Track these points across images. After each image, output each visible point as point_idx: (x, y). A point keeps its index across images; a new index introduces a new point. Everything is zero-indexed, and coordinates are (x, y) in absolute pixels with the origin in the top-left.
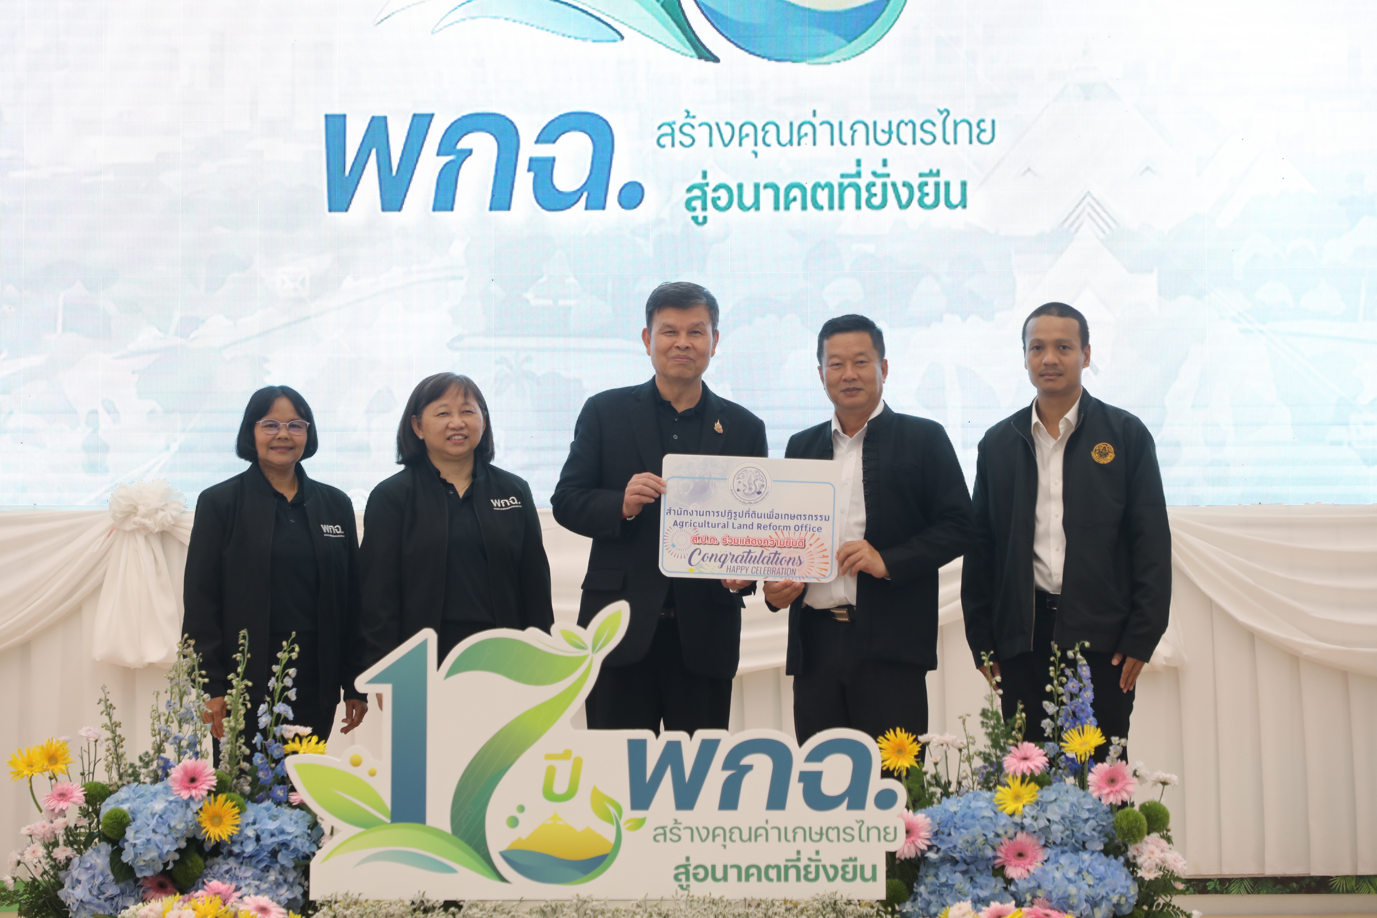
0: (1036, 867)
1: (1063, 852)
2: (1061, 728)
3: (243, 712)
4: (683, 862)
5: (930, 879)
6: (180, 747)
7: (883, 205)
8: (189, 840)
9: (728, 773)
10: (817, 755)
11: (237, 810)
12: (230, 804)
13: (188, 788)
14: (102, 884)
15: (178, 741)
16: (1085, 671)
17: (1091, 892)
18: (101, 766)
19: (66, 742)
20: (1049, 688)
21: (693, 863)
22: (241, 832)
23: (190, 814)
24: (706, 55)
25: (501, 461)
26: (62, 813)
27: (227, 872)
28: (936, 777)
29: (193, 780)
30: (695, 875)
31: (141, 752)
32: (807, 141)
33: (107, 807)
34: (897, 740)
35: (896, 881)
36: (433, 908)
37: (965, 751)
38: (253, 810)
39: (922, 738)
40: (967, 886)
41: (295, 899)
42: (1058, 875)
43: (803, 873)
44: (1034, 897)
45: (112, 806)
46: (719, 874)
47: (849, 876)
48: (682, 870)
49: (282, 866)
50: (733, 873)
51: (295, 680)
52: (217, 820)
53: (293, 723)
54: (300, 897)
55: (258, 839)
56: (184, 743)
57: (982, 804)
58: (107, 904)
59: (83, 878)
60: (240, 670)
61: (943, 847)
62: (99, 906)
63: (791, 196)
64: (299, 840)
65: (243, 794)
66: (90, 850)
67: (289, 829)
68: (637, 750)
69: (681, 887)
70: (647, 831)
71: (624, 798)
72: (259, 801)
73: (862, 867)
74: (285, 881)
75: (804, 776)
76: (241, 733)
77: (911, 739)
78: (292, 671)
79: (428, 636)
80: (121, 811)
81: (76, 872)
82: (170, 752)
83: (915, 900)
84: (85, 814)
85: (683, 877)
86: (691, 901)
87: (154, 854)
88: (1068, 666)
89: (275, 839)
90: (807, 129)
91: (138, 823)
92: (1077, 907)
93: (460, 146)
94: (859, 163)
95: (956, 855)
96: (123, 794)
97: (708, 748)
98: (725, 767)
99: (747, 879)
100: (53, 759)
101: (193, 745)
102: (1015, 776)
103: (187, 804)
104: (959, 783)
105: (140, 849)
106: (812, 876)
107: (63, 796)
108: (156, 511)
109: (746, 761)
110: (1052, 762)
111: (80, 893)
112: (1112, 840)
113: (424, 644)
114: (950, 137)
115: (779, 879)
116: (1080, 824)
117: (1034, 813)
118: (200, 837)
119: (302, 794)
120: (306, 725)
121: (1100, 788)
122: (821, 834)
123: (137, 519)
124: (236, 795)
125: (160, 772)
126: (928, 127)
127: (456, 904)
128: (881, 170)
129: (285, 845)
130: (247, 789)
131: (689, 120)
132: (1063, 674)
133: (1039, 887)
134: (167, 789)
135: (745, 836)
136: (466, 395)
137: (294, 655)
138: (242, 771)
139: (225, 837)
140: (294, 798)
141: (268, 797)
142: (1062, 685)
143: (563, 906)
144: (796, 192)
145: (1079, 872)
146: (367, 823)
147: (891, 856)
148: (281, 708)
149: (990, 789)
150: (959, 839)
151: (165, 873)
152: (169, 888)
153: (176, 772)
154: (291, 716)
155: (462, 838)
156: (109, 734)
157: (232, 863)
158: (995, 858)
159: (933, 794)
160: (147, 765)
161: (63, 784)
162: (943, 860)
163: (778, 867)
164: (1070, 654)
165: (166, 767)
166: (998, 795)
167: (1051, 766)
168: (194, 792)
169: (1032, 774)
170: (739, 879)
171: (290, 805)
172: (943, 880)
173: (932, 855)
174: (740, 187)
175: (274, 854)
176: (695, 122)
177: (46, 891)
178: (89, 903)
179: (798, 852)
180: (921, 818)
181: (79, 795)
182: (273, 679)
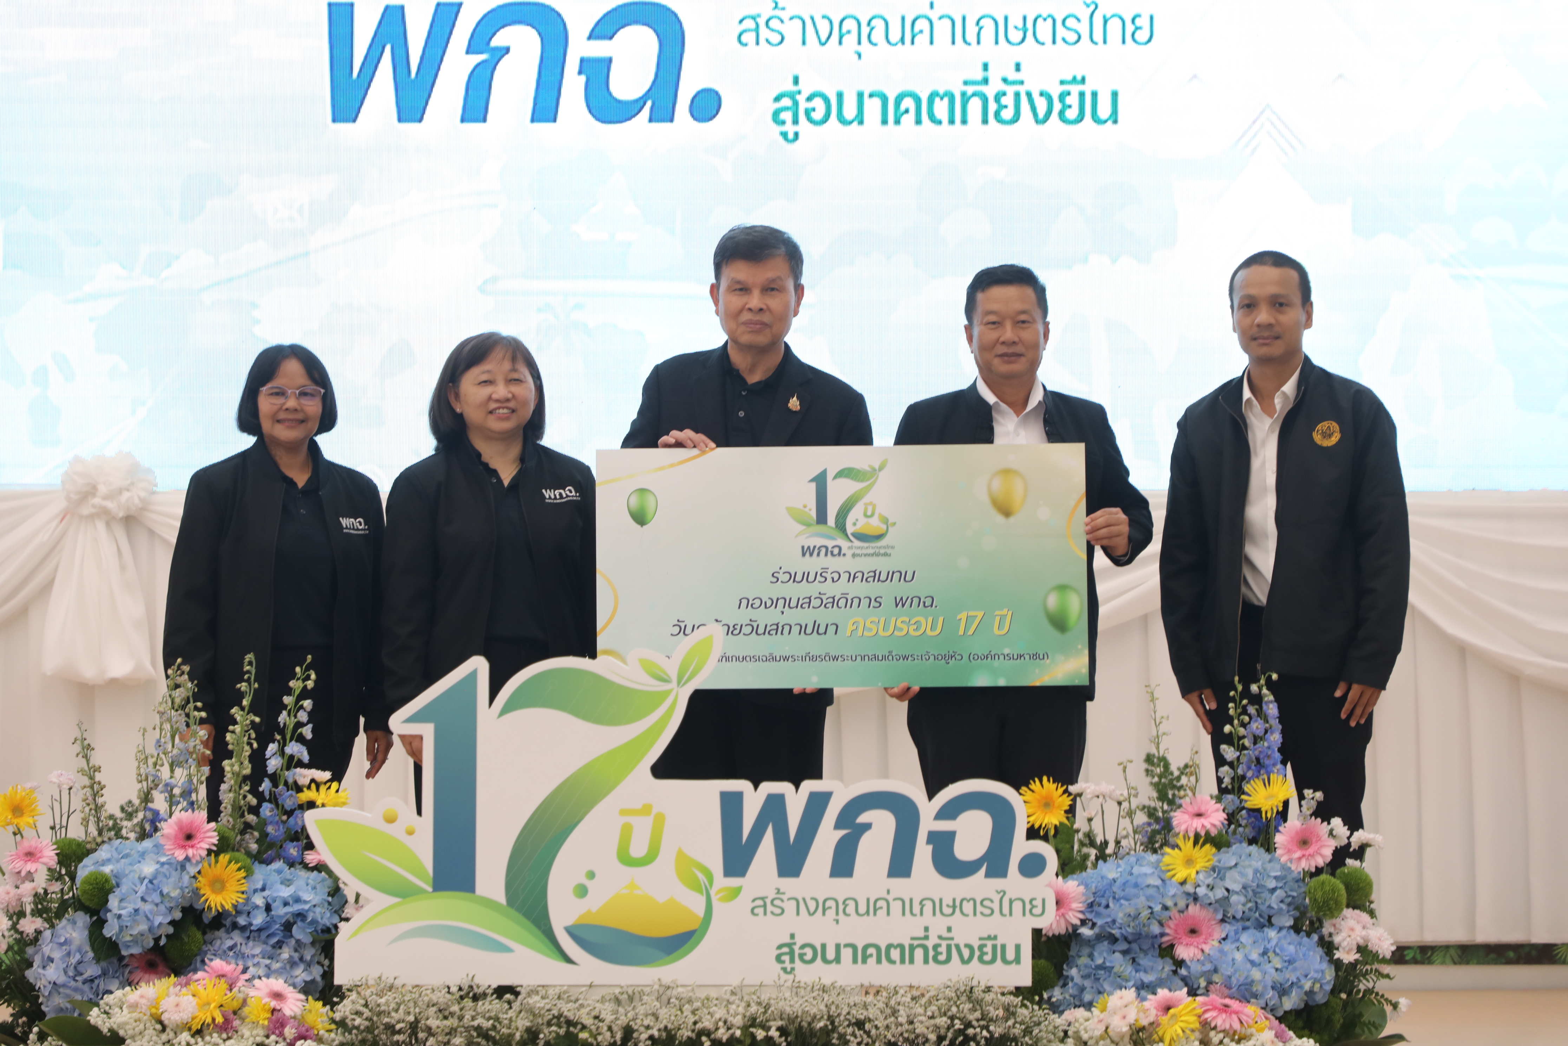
0: (1211, 946)
1: (1245, 929)
2: (1243, 778)
3: (248, 752)
4: (787, 940)
5: (1083, 961)
6: (172, 796)
7: (1016, 118)
8: (184, 910)
9: (842, 833)
10: (949, 812)
11: (242, 874)
12: (234, 866)
13: (184, 847)
14: (80, 962)
15: (169, 788)
16: (1272, 710)
17: (1278, 977)
18: (76, 819)
19: (33, 789)
20: (1227, 729)
21: (800, 942)
22: (248, 900)
23: (186, 879)
26: (30, 877)
27: (231, 948)
28: (1089, 834)
29: (189, 837)
30: (801, 956)
31: (123, 801)
32: (923, 39)
33: (85, 869)
34: (1044, 792)
35: (1042, 962)
36: (484, 995)
37: (1125, 805)
38: (261, 873)
39: (1072, 789)
40: (1129, 969)
41: (313, 981)
42: (1239, 956)
43: (931, 953)
44: (1210, 982)
45: (92, 868)
46: (831, 955)
47: (987, 958)
48: (786, 950)
49: (298, 941)
50: (846, 954)
51: (310, 714)
52: (218, 886)
53: (309, 766)
54: (319, 979)
55: (268, 908)
56: (177, 791)
57: (1148, 870)
58: (86, 988)
59: (57, 955)
60: (245, 702)
61: (1100, 922)
62: (76, 990)
63: (903, 107)
64: (318, 910)
65: (248, 853)
66: (64, 922)
67: (306, 896)
68: (731, 804)
69: (784, 970)
70: (744, 902)
71: (716, 862)
72: (268, 862)
73: (1003, 947)
74: (301, 959)
75: (934, 837)
76: (245, 778)
77: (1061, 790)
78: (307, 704)
79: (478, 665)
80: (103, 875)
81: (47, 948)
82: (160, 802)
83: (1065, 985)
84: (53, 875)
85: (786, 958)
86: (796, 988)
87: (143, 927)
88: (1251, 702)
89: (288, 909)
90: (922, 24)
91: (124, 889)
92: (1262, 995)
93: (496, 42)
94: (986, 67)
95: (1116, 932)
96: (103, 853)
97: (819, 802)
98: (838, 826)
99: (864, 961)
100: (17, 810)
101: (187, 793)
102: (1186, 837)
103: (182, 866)
104: (1118, 843)
105: (126, 920)
106: (942, 958)
107: (30, 855)
108: (120, 491)
109: (863, 818)
110: (1231, 818)
111: (53, 973)
112: (1303, 913)
113: (473, 675)
114: (1098, 36)
115: (902, 961)
116: (1266, 895)
117: (1209, 881)
118: (198, 906)
119: (323, 852)
120: (324, 769)
121: (1289, 851)
122: (954, 907)
123: (97, 501)
124: (241, 855)
125: (147, 827)
126: (1071, 23)
127: (512, 990)
128: (1013, 76)
129: (301, 916)
130: (254, 847)
131: (777, 13)
132: (1245, 712)
133: (1216, 970)
134: (158, 847)
135: (862, 909)
136: (514, 359)
137: (310, 684)
138: (247, 826)
139: (228, 907)
140: (311, 858)
141: (278, 857)
142: (1244, 725)
143: (642, 993)
144: (909, 103)
145: (1264, 953)
146: (404, 891)
147: (1037, 933)
148: (294, 749)
149: (1155, 851)
150: (1119, 912)
151: (156, 948)
152: (161, 968)
153: (168, 828)
154: (306, 758)
155: (519, 910)
156: (86, 781)
157: (237, 937)
158: (1162, 935)
159: (1086, 857)
160: (130, 816)
161: (30, 841)
162: (1099, 938)
163: (901, 947)
164: (1254, 688)
165: (155, 820)
166: (1166, 859)
167: (1230, 823)
168: (190, 852)
169: (1207, 833)
170: (855, 961)
171: (306, 866)
172: (1099, 961)
173: (1086, 931)
174: (840, 96)
175: (288, 927)
176: (786, 16)
177: (9, 970)
178: (64, 986)
179: (926, 929)
180: (1072, 886)
181: (50, 856)
182: (285, 713)
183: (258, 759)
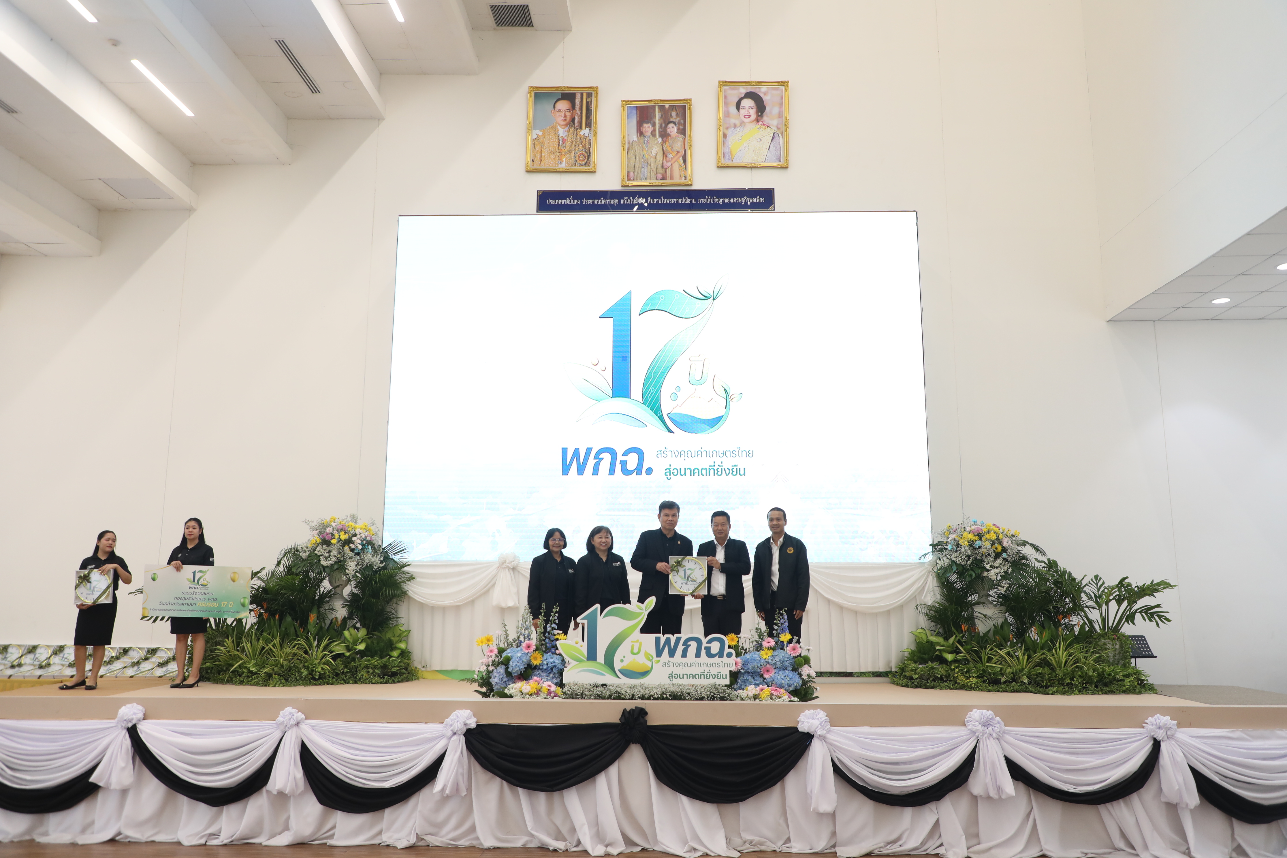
0: (772, 675)
1: (780, 670)
2: (779, 633)
3: (543, 626)
4: (671, 673)
5: (742, 678)
6: (525, 637)
7: (721, 475)
8: (528, 665)
9: (684, 647)
10: (710, 642)
11: (541, 656)
12: (539, 654)
13: (527, 649)
14: (503, 678)
15: (524, 635)
16: (786, 617)
17: (788, 682)
18: (502, 642)
19: (492, 635)
20: (775, 621)
21: (674, 673)
22: (542, 662)
23: (528, 657)
24: (670, 431)
25: (615, 551)
26: (491, 656)
27: (538, 674)
28: (743, 647)
29: (529, 647)
30: (674, 677)
31: (513, 638)
32: (699, 456)
33: (504, 655)
34: (732, 637)
35: (732, 678)
36: (599, 686)
37: (751, 640)
38: (546, 656)
39: (738, 636)
40: (753, 680)
41: (558, 682)
42: (779, 677)
43: (705, 677)
44: (772, 684)
45: (506, 654)
46: (681, 677)
47: (719, 677)
48: (671, 675)
49: (554, 673)
50: (685, 676)
51: (557, 617)
52: (535, 659)
53: (557, 630)
55: (547, 664)
56: (526, 636)
57: (757, 656)
58: (504, 683)
59: (497, 676)
61: (745, 669)
62: (501, 684)
64: (559, 665)
65: (543, 651)
66: (499, 668)
67: (556, 662)
68: (658, 640)
69: (670, 680)
70: (661, 664)
71: (654, 654)
72: (548, 653)
73: (723, 675)
74: (555, 677)
75: (706, 648)
76: (542, 633)
78: (557, 615)
79: (598, 606)
80: (508, 656)
81: (495, 674)
82: (522, 638)
83: (737, 684)
84: (497, 656)
85: (671, 677)
86: (673, 685)
87: (518, 669)
88: (781, 615)
89: (552, 665)
90: (699, 453)
91: (513, 659)
92: (785, 687)
93: (600, 457)
94: (714, 462)
95: (749, 671)
96: (508, 651)
97: (678, 639)
98: (683, 645)
99: (689, 678)
100: (488, 640)
101: (528, 636)
102: (766, 648)
103: (527, 654)
104: (749, 649)
105: (514, 667)
106: (708, 677)
107: (491, 651)
108: (512, 562)
109: (689, 643)
110: (776, 643)
111: (496, 680)
112: (794, 667)
113: (597, 609)
114: (740, 455)
115: (699, 678)
116: (785, 662)
117: (772, 659)
118: (531, 664)
119: (560, 651)
120: (560, 630)
121: (790, 651)
122: (711, 665)
123: (505, 565)
124: (541, 651)
125: (519, 644)
126: (734, 452)
127: (605, 685)
128: (721, 465)
129: (555, 666)
130: (544, 649)
131: (666, 450)
132: (779, 618)
133: (773, 681)
134: (521, 650)
135: (689, 665)
136: (606, 532)
137: (558, 610)
138: (542, 644)
139: (538, 664)
140: (557, 652)
141: (550, 652)
142: (779, 621)
143: (636, 686)
144: (696, 471)
145: (785, 676)
146: (580, 661)
147: (730, 671)
148: (554, 625)
149: (758, 651)
150: (750, 666)
151: (521, 674)
152: (522, 679)
153: (524, 645)
154: (556, 628)
155: (607, 665)
156: (505, 633)
157: (540, 672)
158: (760, 672)
159: (742, 652)
160: (515, 642)
161: (491, 647)
162: (746, 672)
163: (698, 675)
164: (781, 612)
165: (521, 642)
166: (761, 653)
167: (776, 644)
168: (529, 651)
169: (771, 647)
170: (687, 678)
171: (556, 654)
172: (746, 678)
173: (742, 671)
174: (680, 469)
175: (552, 669)
176: (667, 450)
177: (486, 679)
178: (499, 683)
179: (704, 671)
180: (739, 660)
181: (496, 651)
183: (545, 628)
